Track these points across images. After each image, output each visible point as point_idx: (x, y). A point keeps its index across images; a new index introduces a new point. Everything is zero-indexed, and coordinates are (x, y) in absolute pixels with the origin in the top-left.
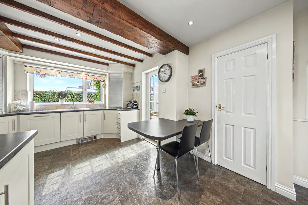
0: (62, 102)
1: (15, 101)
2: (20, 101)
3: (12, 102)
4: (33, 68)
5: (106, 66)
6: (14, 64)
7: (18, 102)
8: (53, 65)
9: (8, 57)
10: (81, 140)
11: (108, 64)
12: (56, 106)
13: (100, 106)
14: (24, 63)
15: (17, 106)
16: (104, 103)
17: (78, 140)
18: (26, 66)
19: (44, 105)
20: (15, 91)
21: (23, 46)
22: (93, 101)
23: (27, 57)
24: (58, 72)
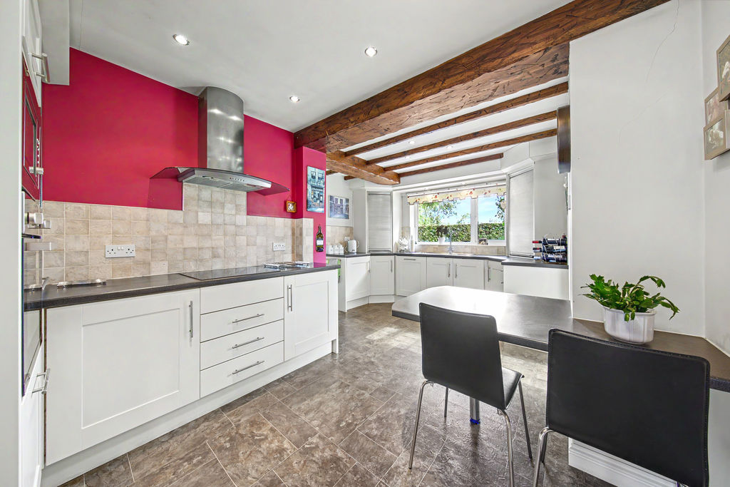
0: (441, 242)
4: (413, 198)
5: (498, 161)
6: (402, 197)
8: (427, 188)
9: (393, 192)
11: (500, 156)
13: (498, 250)
14: (407, 195)
18: (408, 198)
19: (423, 245)
20: (402, 228)
21: (399, 176)
22: (485, 240)
23: (408, 185)
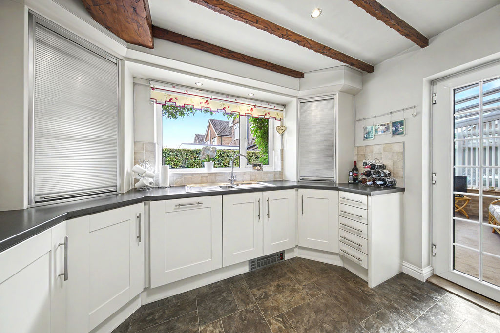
0: (209, 168)
1: (137, 165)
2: (144, 164)
3: (132, 167)
4: (164, 92)
6: (135, 84)
7: (142, 168)
9: (126, 62)
10: (256, 263)
12: (202, 177)
14: (151, 82)
15: (140, 178)
16: (279, 169)
17: (252, 262)
18: (153, 89)
19: (182, 174)
20: (135, 144)
21: (154, 31)
24: (206, 99)
